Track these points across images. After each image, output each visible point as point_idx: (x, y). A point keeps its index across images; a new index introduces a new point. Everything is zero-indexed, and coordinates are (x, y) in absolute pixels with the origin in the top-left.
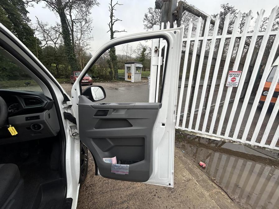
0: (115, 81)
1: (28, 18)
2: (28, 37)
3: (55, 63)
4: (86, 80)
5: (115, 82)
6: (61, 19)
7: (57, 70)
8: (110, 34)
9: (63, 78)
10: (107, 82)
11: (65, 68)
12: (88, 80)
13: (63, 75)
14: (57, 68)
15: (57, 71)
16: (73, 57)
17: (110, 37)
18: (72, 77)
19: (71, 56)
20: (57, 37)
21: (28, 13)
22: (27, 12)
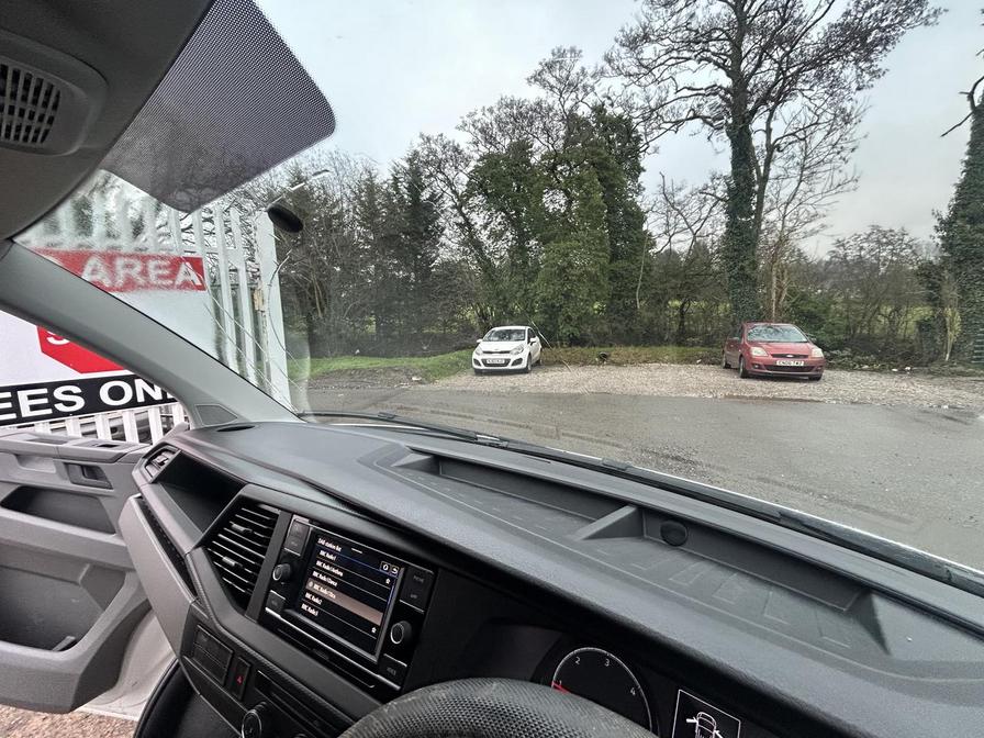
0: (960, 368)
1: (639, 186)
2: (630, 233)
3: (679, 297)
4: (796, 356)
5: (962, 374)
6: (734, 153)
7: (683, 317)
8: (968, 139)
9: (693, 345)
10: (902, 371)
11: (704, 312)
12: (806, 356)
13: (694, 335)
14: (682, 314)
15: (681, 323)
16: (748, 271)
17: (967, 148)
18: (733, 342)
19: (742, 268)
20: (704, 216)
21: (642, 174)
22: (641, 170)
